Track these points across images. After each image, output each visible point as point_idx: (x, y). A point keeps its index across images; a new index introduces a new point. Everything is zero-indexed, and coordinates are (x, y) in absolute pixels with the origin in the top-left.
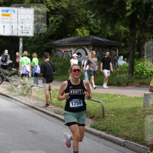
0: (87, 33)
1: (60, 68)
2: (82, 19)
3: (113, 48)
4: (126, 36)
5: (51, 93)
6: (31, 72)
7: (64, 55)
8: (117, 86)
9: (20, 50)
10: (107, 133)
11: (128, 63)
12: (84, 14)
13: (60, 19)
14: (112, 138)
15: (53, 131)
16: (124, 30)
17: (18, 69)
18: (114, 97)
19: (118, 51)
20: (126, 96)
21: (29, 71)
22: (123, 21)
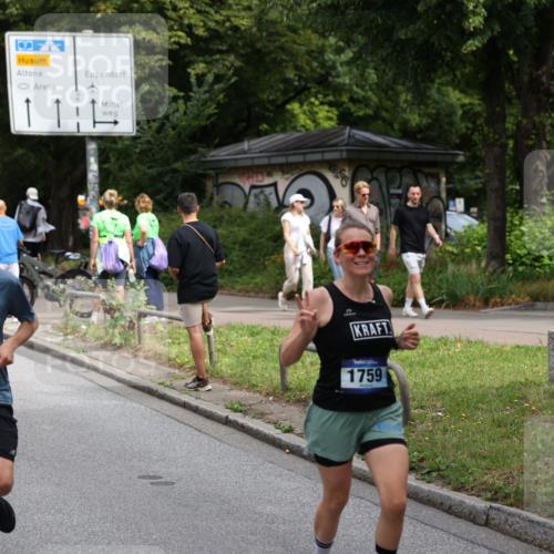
0: (330, 119)
1: (237, 247)
2: (307, 68)
3: (426, 170)
4: (470, 125)
5: (213, 339)
6: (134, 264)
7: (252, 198)
8: (447, 307)
9: (90, 187)
10: (423, 479)
11: (483, 222)
12: (314, 48)
13: (229, 69)
14: (441, 496)
15: (226, 474)
16: (463, 106)
17: (89, 256)
18: (442, 348)
19: (444, 180)
20: (482, 342)
21: (127, 260)
22: (458, 73)
